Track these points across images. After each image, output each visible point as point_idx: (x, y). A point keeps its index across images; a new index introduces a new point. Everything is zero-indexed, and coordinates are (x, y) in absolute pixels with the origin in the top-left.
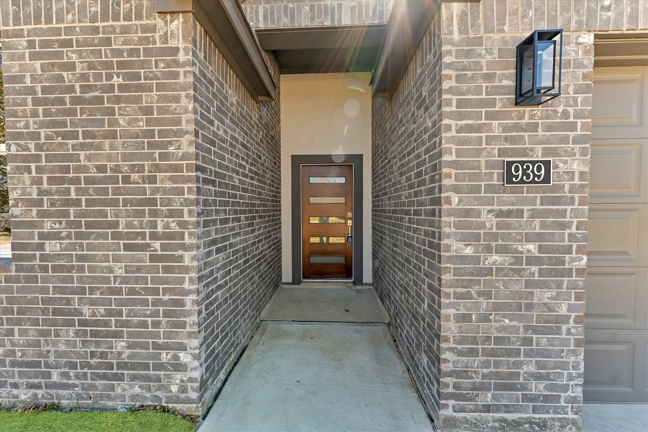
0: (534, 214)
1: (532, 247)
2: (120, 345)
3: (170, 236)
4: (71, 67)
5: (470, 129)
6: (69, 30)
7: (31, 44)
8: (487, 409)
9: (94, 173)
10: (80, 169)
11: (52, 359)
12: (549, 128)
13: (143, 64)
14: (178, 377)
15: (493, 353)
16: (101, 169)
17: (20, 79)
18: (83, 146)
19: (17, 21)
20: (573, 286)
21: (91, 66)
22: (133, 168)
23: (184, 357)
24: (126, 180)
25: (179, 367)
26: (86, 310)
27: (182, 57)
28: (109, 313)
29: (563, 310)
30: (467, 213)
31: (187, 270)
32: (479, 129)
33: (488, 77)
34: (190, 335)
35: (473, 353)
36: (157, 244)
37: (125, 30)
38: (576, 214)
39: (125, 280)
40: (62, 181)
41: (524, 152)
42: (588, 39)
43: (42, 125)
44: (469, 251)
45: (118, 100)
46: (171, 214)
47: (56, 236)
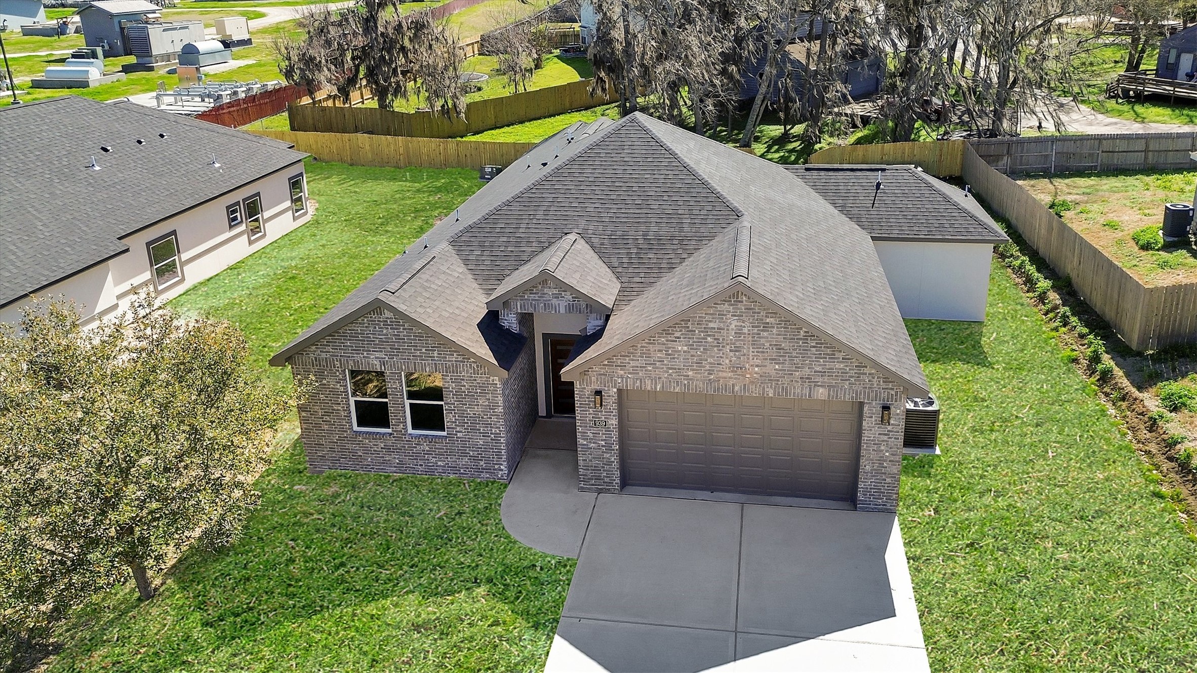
0: (603, 434)
1: (603, 443)
2: (482, 463)
3: (497, 434)
4: (465, 386)
5: (583, 411)
6: (463, 376)
7: (452, 379)
8: (593, 485)
9: (472, 415)
10: (469, 414)
11: (461, 466)
12: (605, 412)
13: (486, 387)
14: (501, 472)
15: (594, 470)
16: (474, 414)
17: (448, 388)
18: (468, 408)
19: (447, 372)
20: (615, 453)
21: (470, 386)
22: (484, 415)
23: (502, 467)
24: (482, 418)
25: (502, 470)
26: (471, 453)
27: (498, 386)
28: (479, 454)
29: (613, 460)
30: (584, 433)
31: (502, 443)
32: (586, 411)
33: (587, 398)
34: (504, 461)
35: (588, 470)
36: (493, 436)
37: (480, 377)
38: (615, 435)
39: (483, 445)
40: (462, 417)
41: (599, 418)
42: (615, 390)
43: (456, 401)
44: (585, 443)
45: (479, 396)
46: (497, 428)
47: (461, 432)
